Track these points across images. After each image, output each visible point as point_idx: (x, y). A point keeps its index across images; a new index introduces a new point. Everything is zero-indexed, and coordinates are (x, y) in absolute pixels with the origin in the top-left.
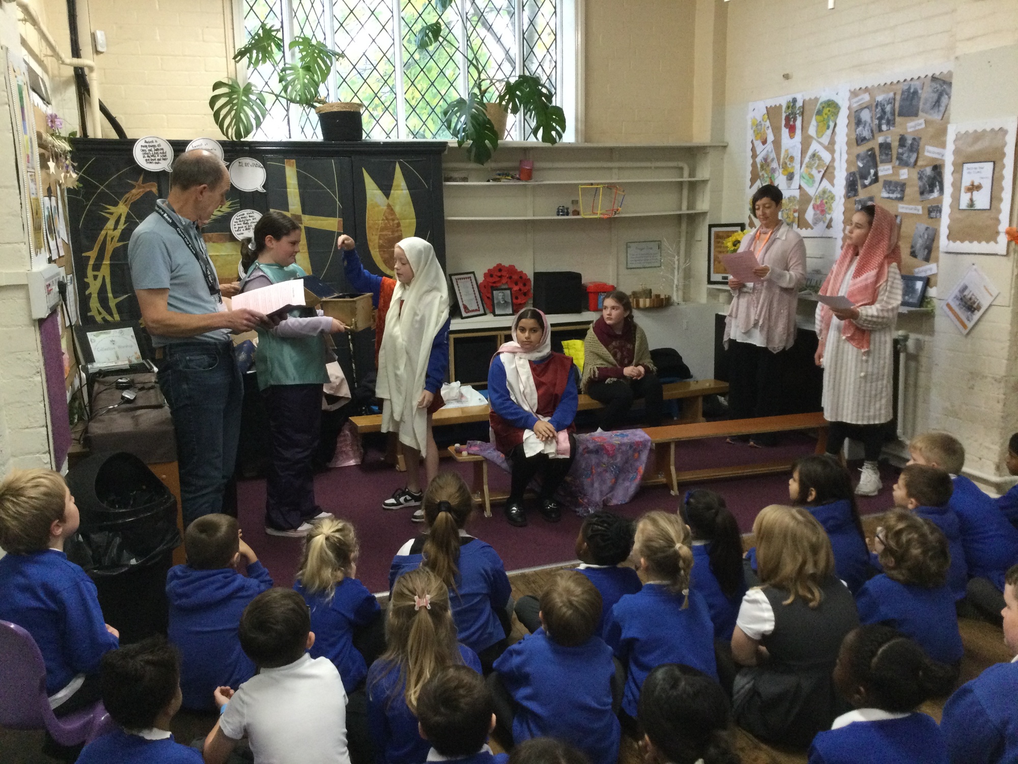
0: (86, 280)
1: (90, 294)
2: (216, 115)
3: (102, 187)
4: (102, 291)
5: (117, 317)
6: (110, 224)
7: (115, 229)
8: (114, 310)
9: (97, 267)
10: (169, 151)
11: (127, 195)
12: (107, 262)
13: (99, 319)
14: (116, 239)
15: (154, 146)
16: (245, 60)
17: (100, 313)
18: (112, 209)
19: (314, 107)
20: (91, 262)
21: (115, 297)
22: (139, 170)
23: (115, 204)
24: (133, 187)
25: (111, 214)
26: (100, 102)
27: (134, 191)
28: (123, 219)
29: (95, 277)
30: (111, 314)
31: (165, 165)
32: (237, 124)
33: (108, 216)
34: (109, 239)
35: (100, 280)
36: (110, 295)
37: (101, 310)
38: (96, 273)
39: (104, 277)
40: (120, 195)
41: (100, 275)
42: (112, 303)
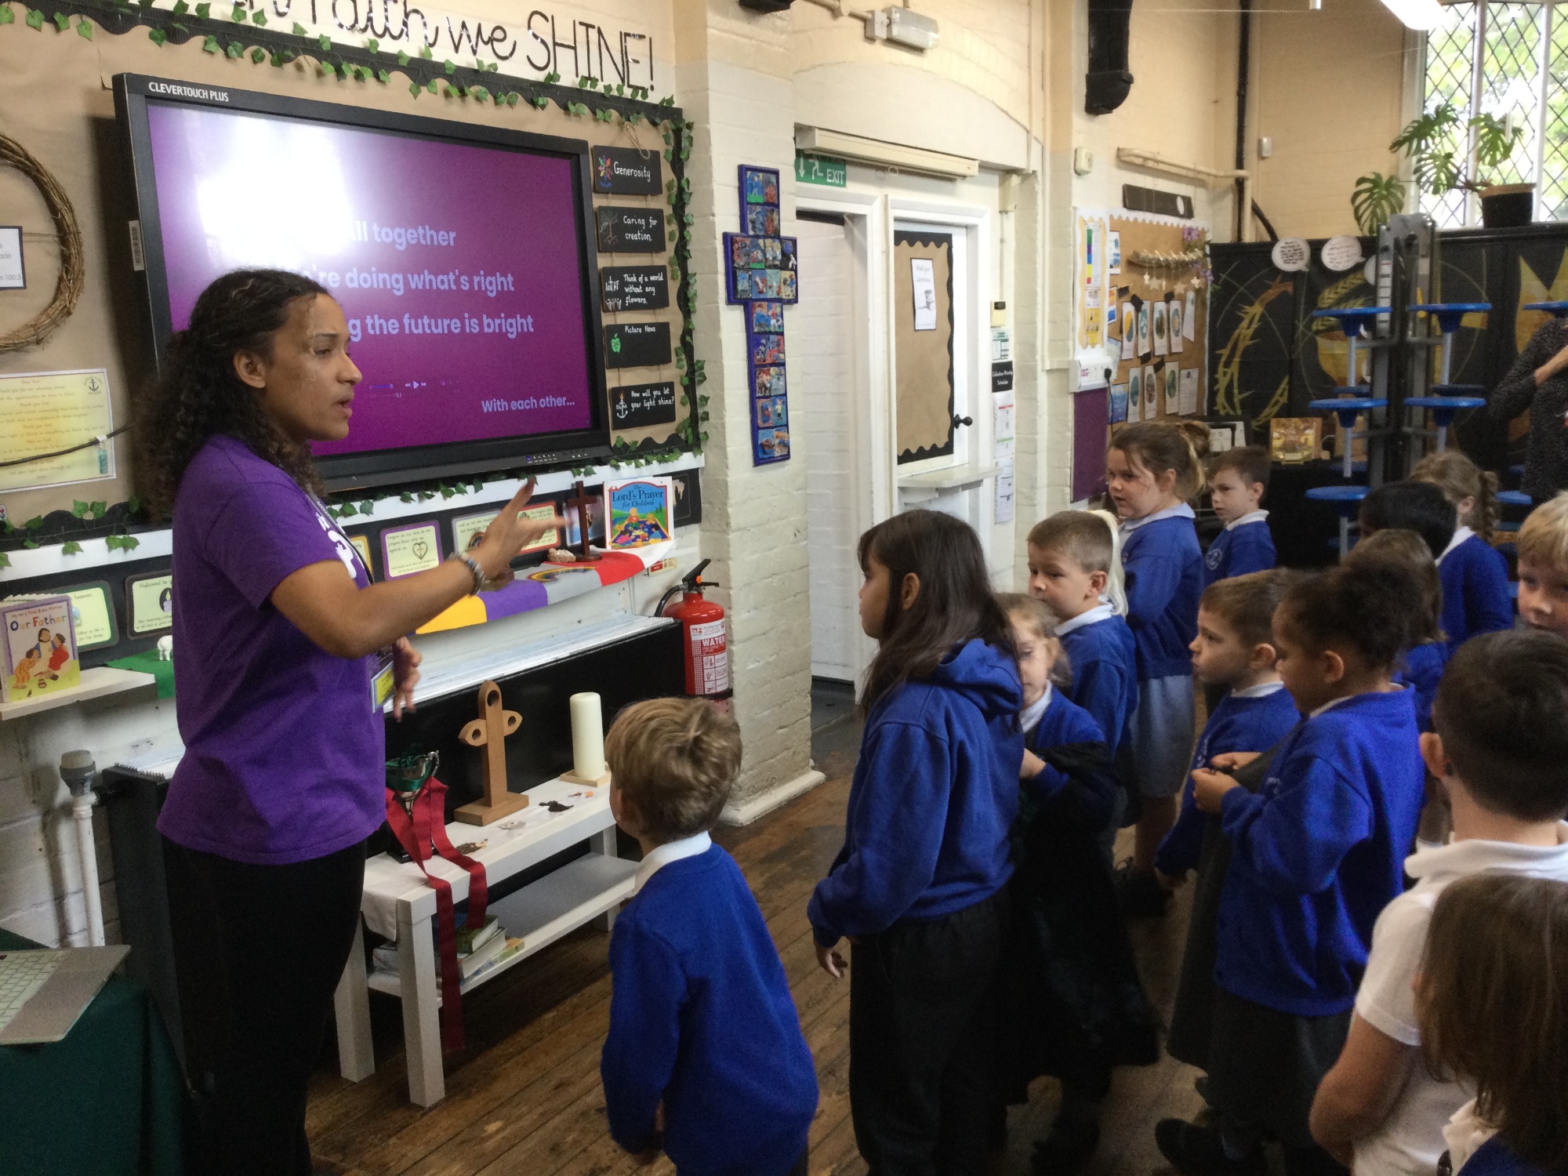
0: (1216, 376)
1: (1218, 390)
2: (1357, 210)
3: (1242, 289)
4: (1230, 387)
5: (1239, 412)
6: (1245, 324)
7: (1248, 328)
8: (1238, 405)
9: (1227, 364)
10: (1306, 251)
11: (1264, 295)
12: (1237, 359)
13: (1222, 413)
14: (1248, 338)
15: (1293, 246)
16: (1404, 148)
17: (1224, 408)
18: (1248, 308)
19: (1477, 191)
20: (1223, 359)
21: (1240, 393)
22: (1277, 271)
23: (1251, 304)
24: (1269, 287)
25: (1247, 313)
26: (1253, 201)
27: (1271, 291)
28: (1257, 318)
29: (1225, 374)
30: (1233, 406)
31: (1300, 265)
32: (1372, 220)
33: (1243, 315)
34: (1242, 337)
35: (1228, 376)
36: (1236, 391)
37: (1226, 405)
38: (1226, 370)
39: (1232, 375)
40: (1257, 295)
41: (1229, 370)
42: (1237, 399)
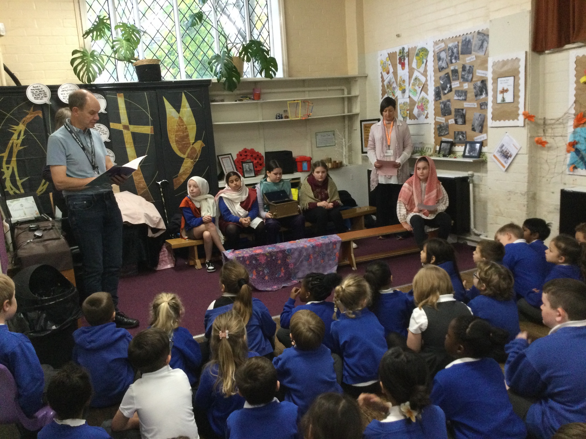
0: (2, 170)
1: (5, 178)
2: (75, 70)
3: (9, 115)
4: (13, 176)
5: (22, 191)
6: (15, 136)
7: (18, 139)
8: (20, 187)
9: (8, 162)
10: (48, 92)
11: (24, 119)
12: (14, 159)
13: (11, 193)
14: (19, 145)
15: (39, 89)
16: (89, 37)
17: (12, 189)
18: (16, 127)
19: (132, 63)
20: (5, 159)
21: (20, 179)
22: (30, 104)
23: (17, 124)
24: (27, 114)
25: (15, 130)
26: (4, 65)
27: (28, 116)
28: (22, 133)
29: (8, 168)
30: (18, 189)
31: (46, 100)
32: (88, 74)
33: (13, 131)
34: (15, 145)
35: (11, 169)
36: (17, 178)
37: (13, 187)
38: (8, 166)
39: (13, 168)
40: (20, 119)
41: (11, 167)
42: (19, 183)
